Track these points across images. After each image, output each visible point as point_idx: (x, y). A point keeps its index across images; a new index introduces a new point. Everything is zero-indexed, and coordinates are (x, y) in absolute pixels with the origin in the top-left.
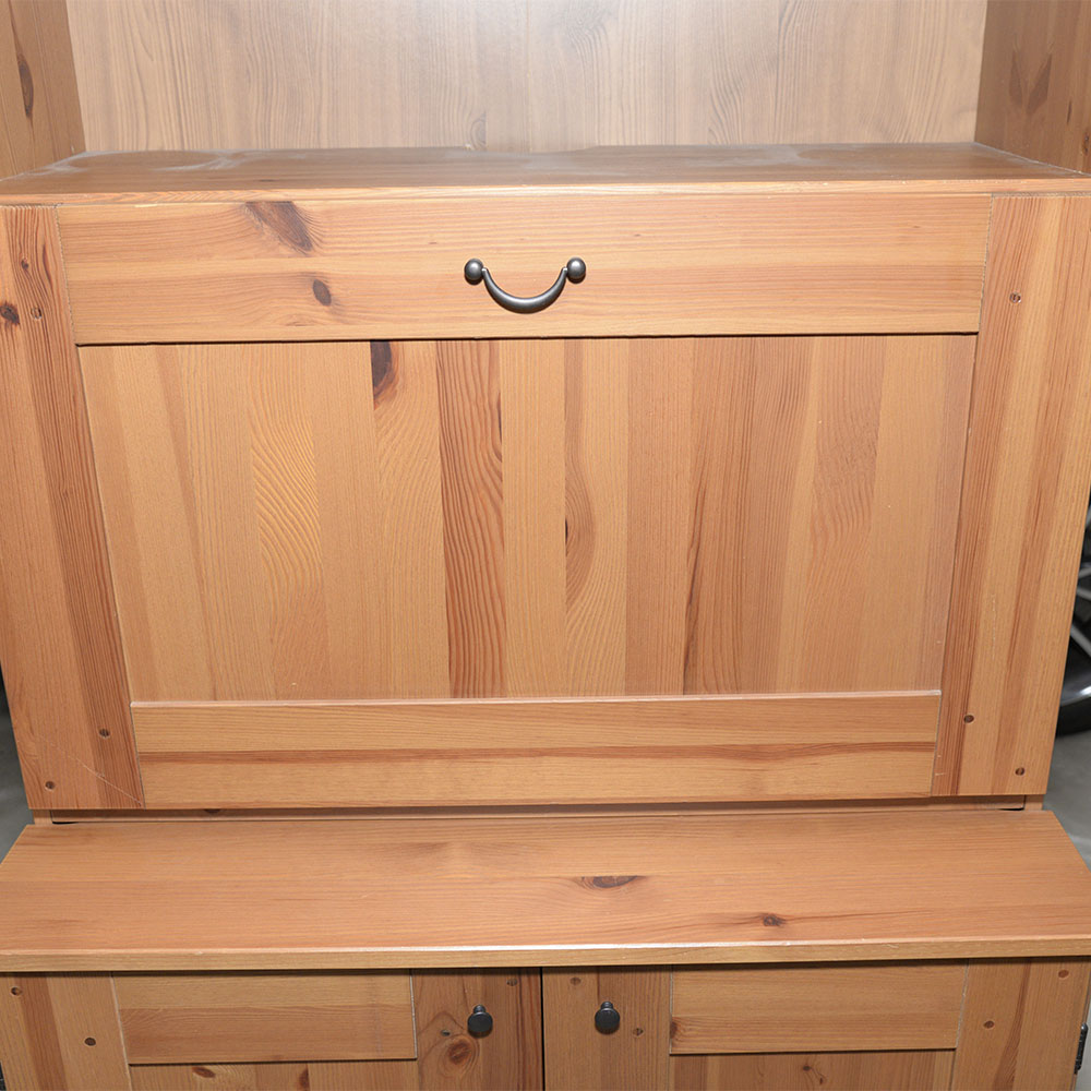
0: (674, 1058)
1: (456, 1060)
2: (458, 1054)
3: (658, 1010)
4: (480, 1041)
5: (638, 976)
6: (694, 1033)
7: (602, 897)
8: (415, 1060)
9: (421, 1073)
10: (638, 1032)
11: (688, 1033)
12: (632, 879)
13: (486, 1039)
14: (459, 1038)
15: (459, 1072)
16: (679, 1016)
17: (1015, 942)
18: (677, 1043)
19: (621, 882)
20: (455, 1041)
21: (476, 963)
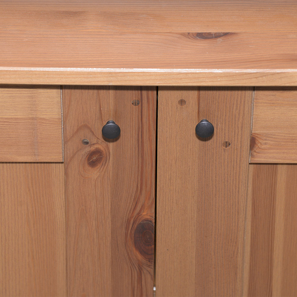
0: (252, 165)
1: (93, 164)
2: (94, 159)
3: (242, 127)
4: (111, 145)
6: (268, 146)
7: (203, 44)
8: (62, 163)
9: (66, 174)
10: (227, 144)
11: (263, 147)
12: (226, 34)
13: (115, 143)
14: (96, 146)
15: (94, 173)
16: (257, 132)
18: (255, 154)
19: (217, 36)
20: (93, 148)
21: (112, 81)
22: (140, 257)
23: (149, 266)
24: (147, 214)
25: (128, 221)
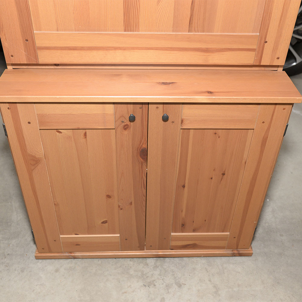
0: (181, 130)
1: (125, 129)
2: (126, 127)
3: (178, 116)
4: (132, 123)
5: (174, 105)
6: (187, 123)
7: (164, 87)
8: (114, 129)
9: (116, 132)
10: (173, 122)
11: (185, 123)
12: (172, 83)
13: (133, 123)
14: (126, 123)
15: (126, 132)
16: (183, 118)
17: (273, 99)
18: (183, 125)
19: (170, 83)
20: (125, 124)
21: (132, 101)
22: (142, 160)
23: (145, 163)
24: (144, 146)
25: (138, 148)
